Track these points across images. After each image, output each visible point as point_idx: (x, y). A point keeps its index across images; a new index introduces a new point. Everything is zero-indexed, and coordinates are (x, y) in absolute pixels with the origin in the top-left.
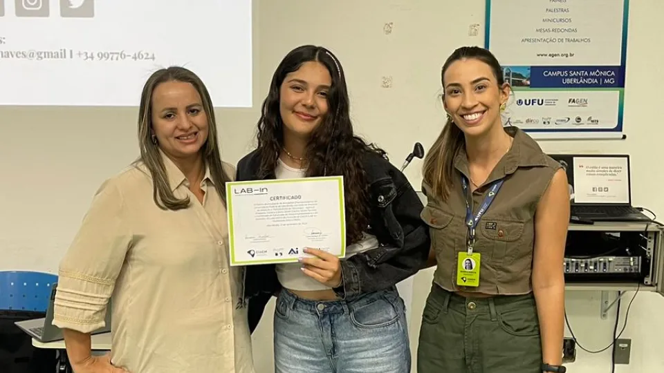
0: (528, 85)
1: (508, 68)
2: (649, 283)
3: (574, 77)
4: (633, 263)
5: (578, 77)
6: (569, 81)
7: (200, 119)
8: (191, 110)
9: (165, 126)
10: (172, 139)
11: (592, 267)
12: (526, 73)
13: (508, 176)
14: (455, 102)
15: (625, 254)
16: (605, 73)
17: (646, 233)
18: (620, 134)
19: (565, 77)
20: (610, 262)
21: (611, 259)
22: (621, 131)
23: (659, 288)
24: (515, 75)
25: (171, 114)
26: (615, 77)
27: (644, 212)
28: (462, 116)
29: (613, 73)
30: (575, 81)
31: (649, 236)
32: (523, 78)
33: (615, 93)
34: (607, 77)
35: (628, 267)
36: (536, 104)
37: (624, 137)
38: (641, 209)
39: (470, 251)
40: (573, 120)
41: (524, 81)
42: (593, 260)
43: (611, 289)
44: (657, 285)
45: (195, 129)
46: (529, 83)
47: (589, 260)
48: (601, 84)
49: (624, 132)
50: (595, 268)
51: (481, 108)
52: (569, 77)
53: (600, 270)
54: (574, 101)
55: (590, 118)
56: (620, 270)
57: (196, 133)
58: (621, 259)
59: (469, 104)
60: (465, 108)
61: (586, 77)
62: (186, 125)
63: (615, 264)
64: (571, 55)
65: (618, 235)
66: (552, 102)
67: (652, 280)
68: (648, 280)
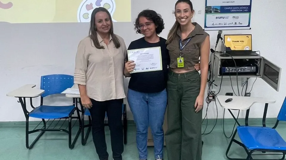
0: (219, 12)
1: (213, 7)
2: (258, 75)
3: (235, 9)
4: (253, 69)
5: (236, 9)
6: (233, 11)
7: (109, 22)
8: (106, 20)
9: (99, 25)
10: (101, 29)
11: (240, 70)
12: (219, 8)
13: (193, 37)
14: (178, 15)
15: (250, 66)
16: (245, 8)
17: (257, 59)
18: (249, 28)
19: (232, 9)
20: (246, 68)
21: (246, 67)
22: (249, 26)
23: (261, 76)
24: (215, 9)
25: (101, 21)
26: (248, 9)
27: (257, 53)
28: (180, 19)
29: (247, 8)
30: (235, 10)
31: (258, 60)
32: (218, 10)
33: (248, 14)
34: (245, 9)
35: (251, 70)
36: (222, 18)
37: (250, 29)
38: (256, 52)
39: (180, 57)
40: (234, 23)
41: (218, 11)
42: (240, 68)
43: (245, 77)
44: (260, 75)
45: (107, 26)
46: (220, 11)
47: (239, 68)
48: (243, 11)
49: (250, 27)
50: (241, 70)
51: (186, 17)
52: (233, 9)
53: (242, 71)
54: (234, 17)
55: (239, 23)
56: (249, 71)
57: (108, 27)
58: (249, 68)
59: (183, 16)
60: (181, 17)
61: (238, 9)
62: (105, 24)
63: (247, 69)
64: (234, 2)
65: (248, 60)
66: (227, 18)
67: (259, 74)
68: (258, 74)
